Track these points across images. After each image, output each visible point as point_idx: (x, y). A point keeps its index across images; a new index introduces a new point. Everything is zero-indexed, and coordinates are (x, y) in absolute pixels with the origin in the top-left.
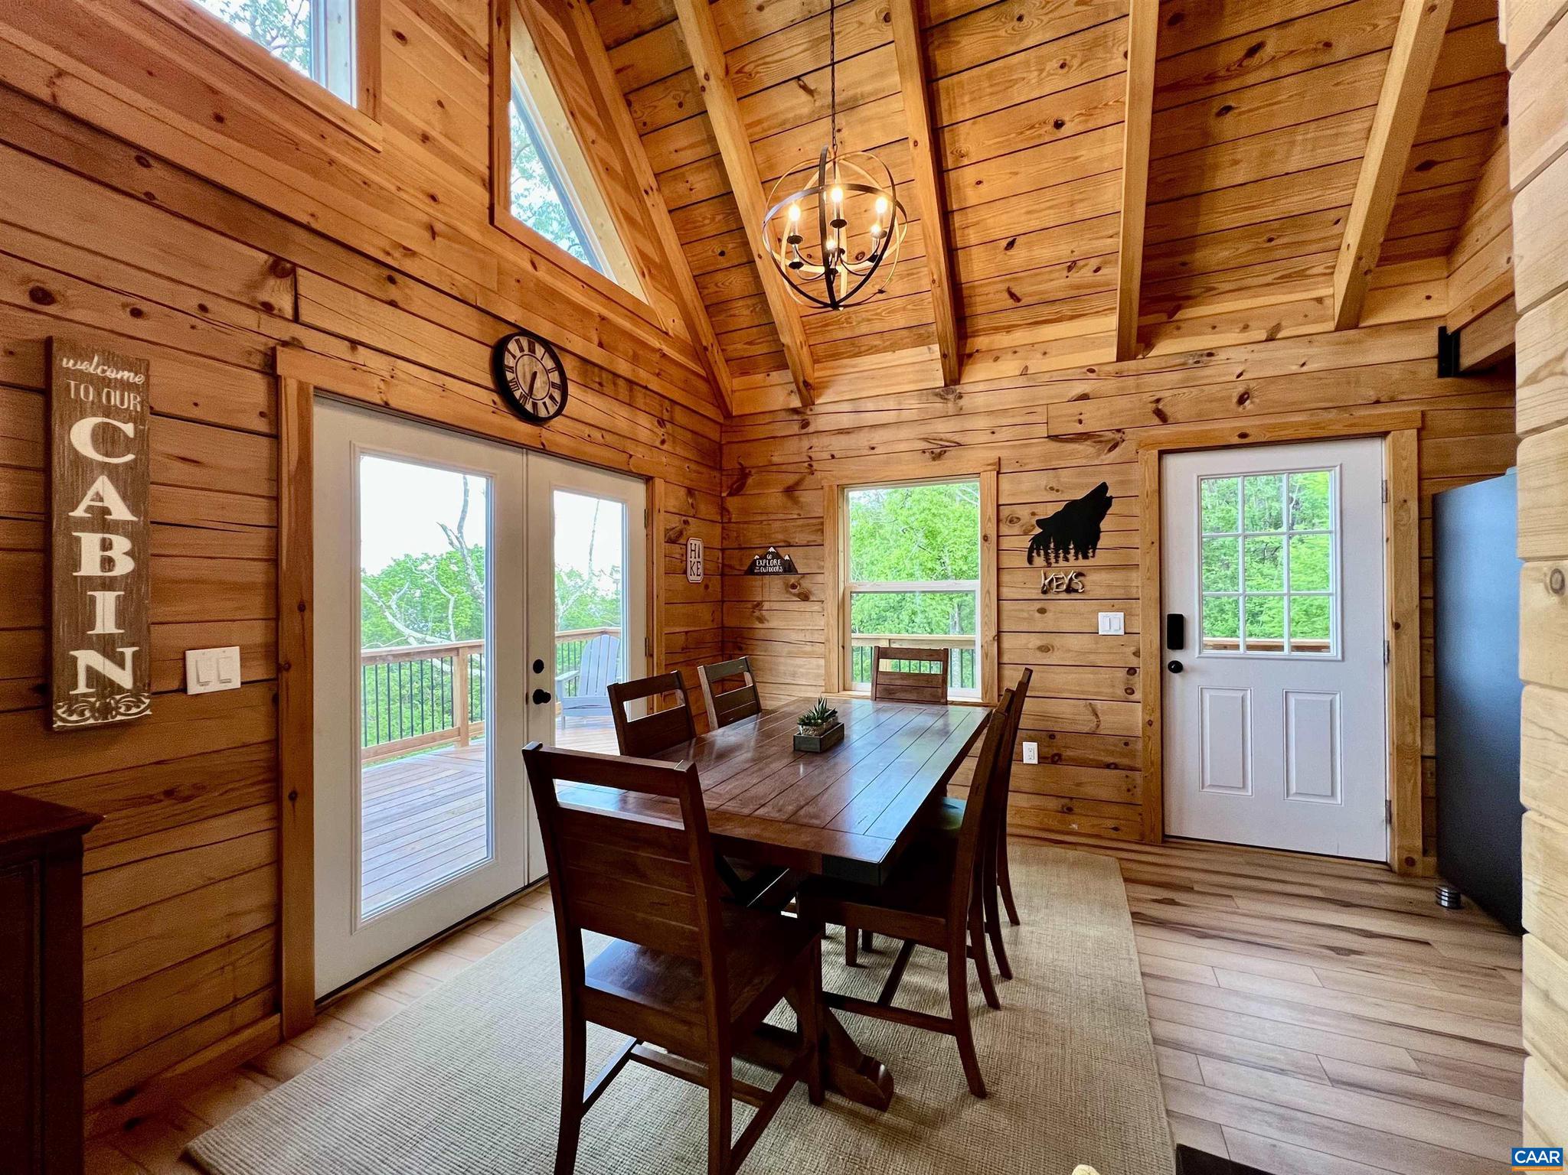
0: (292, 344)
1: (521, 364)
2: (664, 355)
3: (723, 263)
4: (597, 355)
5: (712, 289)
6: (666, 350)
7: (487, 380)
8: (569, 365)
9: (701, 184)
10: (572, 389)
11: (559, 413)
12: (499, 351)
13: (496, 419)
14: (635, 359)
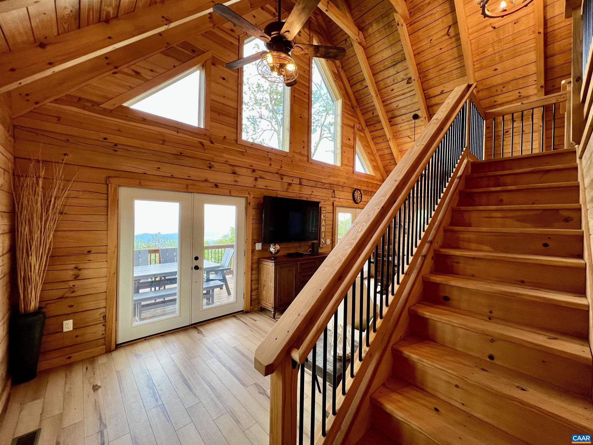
0: (335, 201)
1: (357, 194)
2: (377, 184)
3: (390, 164)
4: (366, 189)
5: (387, 168)
6: (377, 183)
7: (352, 199)
8: (362, 192)
9: (386, 151)
10: (363, 196)
11: (361, 201)
12: (353, 193)
13: (353, 205)
14: (372, 187)
